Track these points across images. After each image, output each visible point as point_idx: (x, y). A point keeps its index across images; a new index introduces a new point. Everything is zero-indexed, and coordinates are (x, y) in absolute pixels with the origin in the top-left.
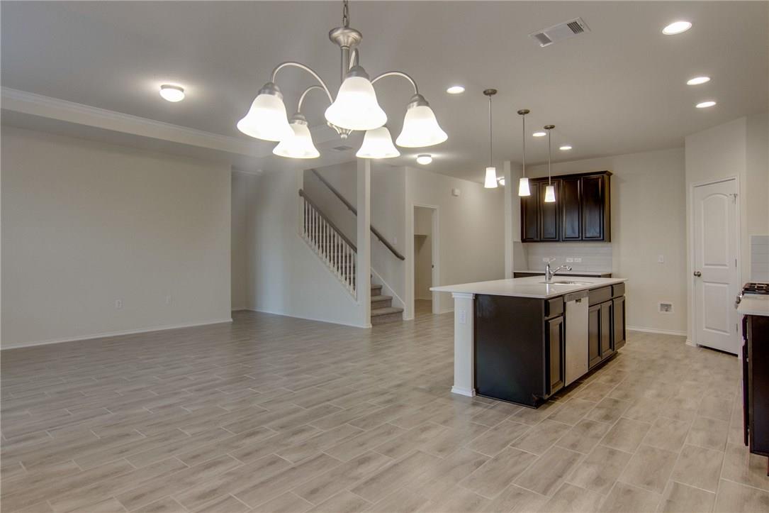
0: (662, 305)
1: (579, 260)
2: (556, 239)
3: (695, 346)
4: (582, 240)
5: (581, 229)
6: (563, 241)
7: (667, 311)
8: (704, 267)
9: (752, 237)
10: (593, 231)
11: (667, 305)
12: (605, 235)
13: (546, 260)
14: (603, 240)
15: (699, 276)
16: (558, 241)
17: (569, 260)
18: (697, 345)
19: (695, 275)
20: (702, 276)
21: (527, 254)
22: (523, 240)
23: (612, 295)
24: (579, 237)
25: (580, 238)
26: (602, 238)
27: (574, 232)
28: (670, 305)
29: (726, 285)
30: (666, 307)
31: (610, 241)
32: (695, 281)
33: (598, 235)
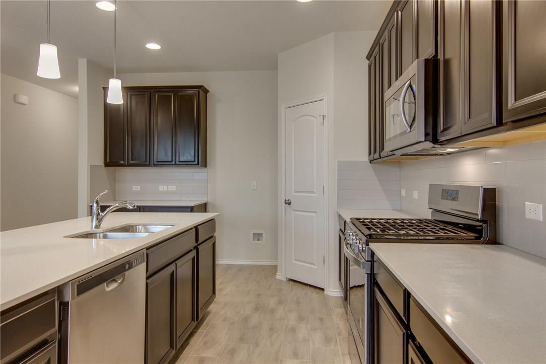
0: (254, 234)
1: (173, 188)
2: (147, 163)
3: (285, 280)
4: (176, 164)
5: (175, 152)
6: (155, 165)
7: (258, 240)
8: (294, 194)
9: (338, 161)
10: (188, 155)
11: (258, 234)
12: (201, 160)
13: (136, 188)
14: (198, 164)
15: (290, 204)
16: (149, 165)
17: (162, 188)
18: (287, 278)
19: (286, 203)
20: (292, 204)
21: (113, 181)
22: (107, 164)
23: (197, 242)
24: (172, 162)
25: (174, 163)
26: (196, 163)
27: (167, 155)
28: (262, 234)
29: (314, 214)
30: (258, 236)
31: (206, 167)
32: (285, 209)
33: (193, 159)
